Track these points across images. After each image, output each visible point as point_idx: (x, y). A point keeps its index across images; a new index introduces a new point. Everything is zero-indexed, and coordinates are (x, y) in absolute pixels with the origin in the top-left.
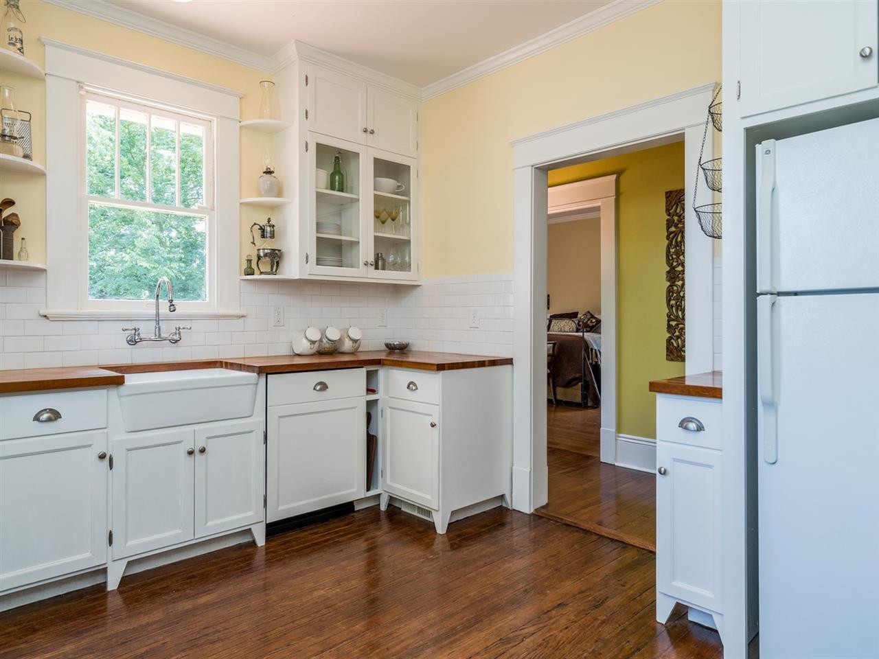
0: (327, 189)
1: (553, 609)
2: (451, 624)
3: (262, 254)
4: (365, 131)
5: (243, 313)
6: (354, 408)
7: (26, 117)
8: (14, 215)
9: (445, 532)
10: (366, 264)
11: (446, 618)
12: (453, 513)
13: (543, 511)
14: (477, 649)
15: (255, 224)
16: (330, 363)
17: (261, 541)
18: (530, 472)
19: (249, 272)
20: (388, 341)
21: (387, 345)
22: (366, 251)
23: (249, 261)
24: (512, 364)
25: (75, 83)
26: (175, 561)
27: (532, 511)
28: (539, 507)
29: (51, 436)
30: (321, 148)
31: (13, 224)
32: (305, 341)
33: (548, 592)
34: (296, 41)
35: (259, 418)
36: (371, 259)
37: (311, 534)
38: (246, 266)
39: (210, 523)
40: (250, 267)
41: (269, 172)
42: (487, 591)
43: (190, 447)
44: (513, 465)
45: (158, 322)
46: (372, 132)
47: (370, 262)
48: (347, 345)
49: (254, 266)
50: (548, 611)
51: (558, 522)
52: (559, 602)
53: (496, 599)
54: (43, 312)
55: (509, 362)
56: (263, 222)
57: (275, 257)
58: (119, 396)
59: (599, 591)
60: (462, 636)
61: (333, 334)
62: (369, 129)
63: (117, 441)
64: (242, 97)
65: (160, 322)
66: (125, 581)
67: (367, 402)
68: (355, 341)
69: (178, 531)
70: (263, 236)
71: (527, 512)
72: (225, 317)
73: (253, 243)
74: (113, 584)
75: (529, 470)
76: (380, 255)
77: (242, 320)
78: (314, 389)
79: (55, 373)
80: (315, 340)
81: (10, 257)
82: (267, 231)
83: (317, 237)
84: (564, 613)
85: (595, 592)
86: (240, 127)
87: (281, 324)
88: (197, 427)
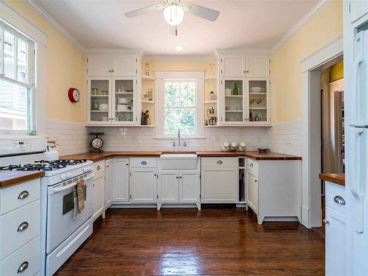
0: (232, 95)
1: (275, 269)
2: (228, 255)
3: (210, 119)
4: (245, 72)
5: (205, 137)
6: (234, 171)
7: (151, 90)
8: (148, 114)
9: (261, 224)
10: (245, 120)
11: (229, 253)
12: (265, 217)
13: (316, 229)
14: (229, 268)
15: (208, 110)
16: (232, 155)
17: (199, 209)
18: (309, 210)
19: (207, 125)
20: (259, 148)
21: (259, 149)
22: (246, 115)
23: (207, 121)
24: (301, 160)
25: (161, 79)
26: (175, 207)
27: (310, 227)
28: (315, 227)
29: (144, 168)
30: (227, 82)
31: (147, 116)
32: (223, 147)
33: (281, 262)
34: (216, 49)
35: (198, 170)
36: (248, 117)
37: (216, 211)
38: (205, 123)
39: (183, 199)
40: (207, 123)
41: (212, 93)
42: (254, 251)
43: (178, 176)
44: (302, 205)
45: (179, 140)
46: (248, 72)
47: (247, 119)
48: (240, 149)
49: (208, 123)
50: (272, 269)
51: (320, 236)
52: (281, 268)
53: (255, 255)
54: (154, 137)
55: (300, 159)
56: (211, 109)
57: (214, 119)
58: (160, 160)
59: (308, 272)
60: (228, 261)
61: (234, 145)
62: (246, 71)
63: (160, 171)
64: (205, 71)
65: (180, 140)
66: (161, 209)
67: (239, 169)
68: (243, 147)
69: (174, 199)
70: (210, 113)
71: (307, 227)
72: (199, 139)
73: (208, 116)
74: (159, 209)
75: (308, 209)
76: (257, 116)
77: (205, 140)
78: (217, 163)
79: (152, 153)
80: (227, 146)
81: (147, 125)
82: (212, 111)
83: (226, 112)
84: (279, 273)
85: (305, 272)
86: (204, 80)
87: (218, 141)
88: (180, 171)
